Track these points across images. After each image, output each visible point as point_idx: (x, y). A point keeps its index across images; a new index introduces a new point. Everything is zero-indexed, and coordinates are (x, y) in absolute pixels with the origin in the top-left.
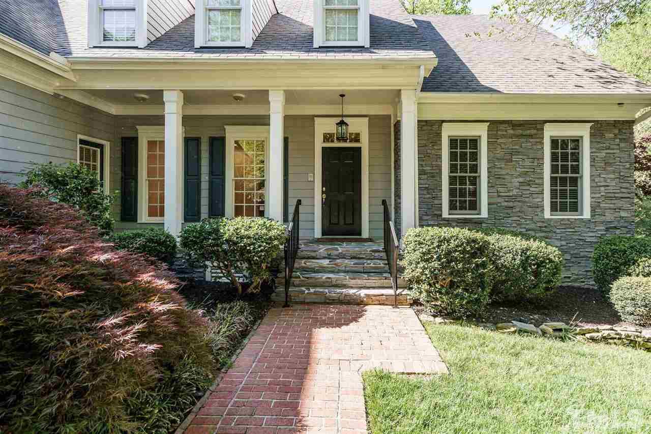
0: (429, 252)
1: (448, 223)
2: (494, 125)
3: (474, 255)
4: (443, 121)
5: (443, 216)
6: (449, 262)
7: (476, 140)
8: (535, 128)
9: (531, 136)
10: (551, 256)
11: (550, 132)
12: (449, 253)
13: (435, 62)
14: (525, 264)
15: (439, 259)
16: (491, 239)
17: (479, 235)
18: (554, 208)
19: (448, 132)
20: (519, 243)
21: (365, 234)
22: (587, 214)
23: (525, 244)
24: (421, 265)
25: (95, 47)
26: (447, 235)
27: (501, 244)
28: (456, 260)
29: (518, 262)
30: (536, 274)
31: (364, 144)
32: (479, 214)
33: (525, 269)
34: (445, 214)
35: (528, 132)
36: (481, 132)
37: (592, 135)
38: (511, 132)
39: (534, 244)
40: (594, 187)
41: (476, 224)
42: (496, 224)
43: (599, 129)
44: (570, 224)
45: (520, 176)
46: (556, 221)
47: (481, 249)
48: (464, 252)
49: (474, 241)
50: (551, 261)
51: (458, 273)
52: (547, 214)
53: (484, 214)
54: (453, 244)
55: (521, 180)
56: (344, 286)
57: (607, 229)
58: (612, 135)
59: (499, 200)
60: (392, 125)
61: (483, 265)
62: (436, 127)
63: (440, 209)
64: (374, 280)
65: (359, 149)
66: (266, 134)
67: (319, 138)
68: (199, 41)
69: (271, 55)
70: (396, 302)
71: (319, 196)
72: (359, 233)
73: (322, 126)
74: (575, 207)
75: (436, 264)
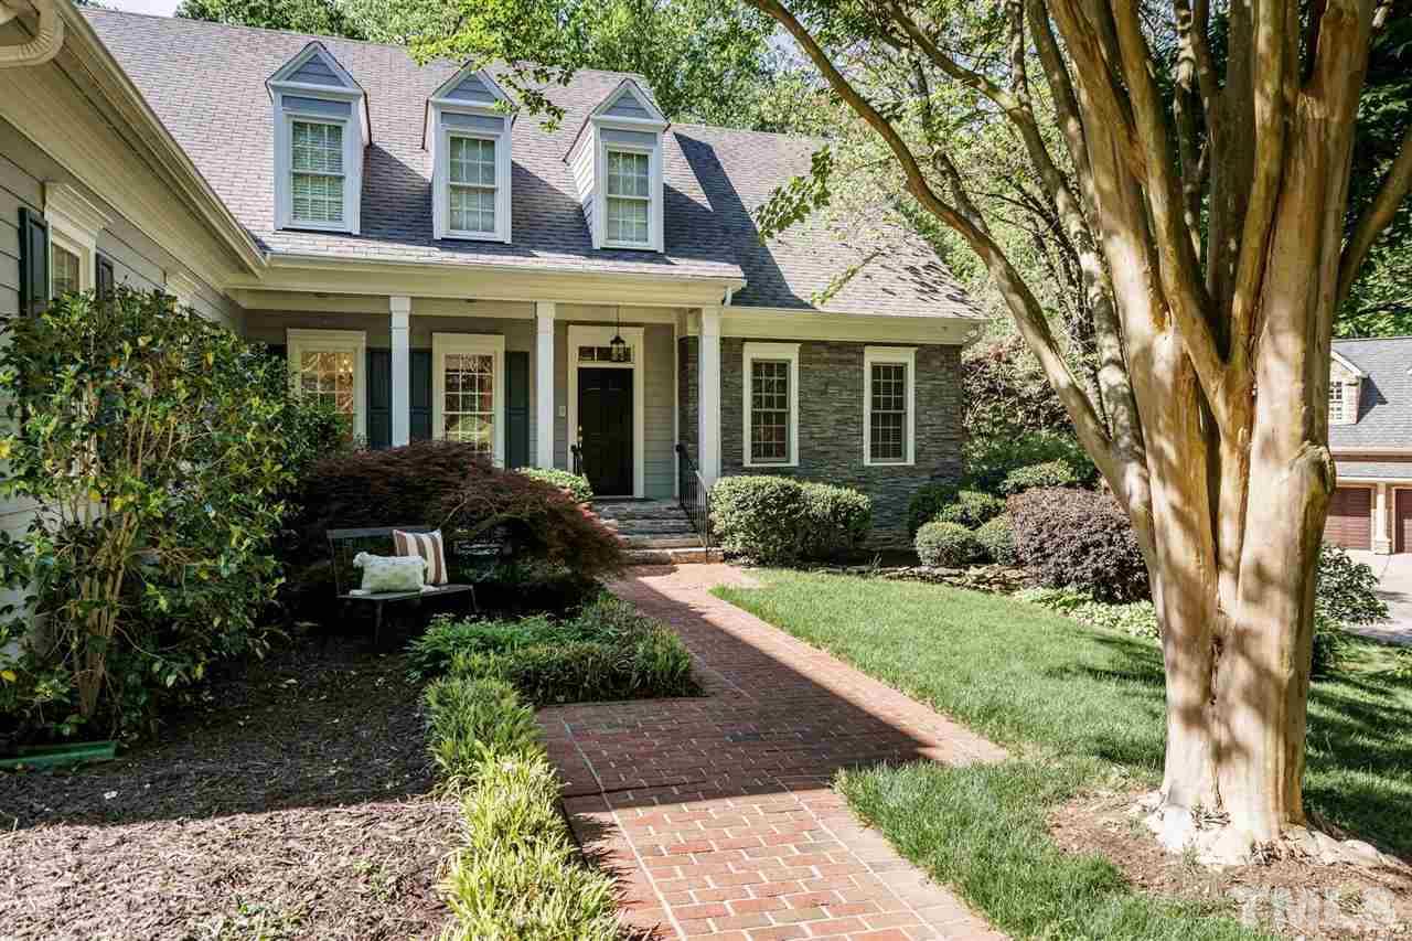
0: (744, 500)
1: (751, 472)
2: (807, 346)
3: (788, 502)
4: (745, 340)
5: (745, 465)
6: (764, 509)
7: (785, 365)
8: (855, 352)
9: (850, 362)
10: (861, 504)
11: (872, 357)
12: (763, 501)
13: (744, 283)
14: (835, 512)
15: (755, 506)
16: (805, 486)
17: (792, 482)
18: (874, 455)
19: (751, 353)
20: (831, 491)
21: (639, 492)
22: (911, 461)
23: (835, 492)
24: (737, 513)
25: (284, 229)
26: (762, 483)
27: (813, 493)
28: (770, 506)
29: (828, 510)
30: (846, 522)
31: (638, 365)
32: (788, 462)
33: (836, 518)
34: (747, 463)
35: (845, 357)
36: (791, 354)
37: (918, 362)
38: (826, 355)
39: (845, 492)
40: (919, 426)
41: (785, 473)
42: (808, 472)
43: (925, 354)
44: (892, 472)
45: (835, 412)
46: (876, 469)
47: (795, 496)
48: (777, 498)
49: (788, 488)
50: (860, 509)
51: (773, 519)
52: (867, 461)
53: (794, 462)
54: (767, 490)
55: (837, 416)
56: (645, 547)
57: (932, 478)
58: (938, 364)
59: (812, 443)
60: (676, 339)
61: (796, 511)
62: (735, 346)
63: (741, 456)
64: (678, 539)
65: (630, 371)
66: (496, 346)
67: (573, 354)
68: (440, 230)
69: (546, 260)
70: (708, 559)
71: (573, 439)
72: (630, 490)
73: (579, 338)
74: (898, 452)
75: (752, 512)
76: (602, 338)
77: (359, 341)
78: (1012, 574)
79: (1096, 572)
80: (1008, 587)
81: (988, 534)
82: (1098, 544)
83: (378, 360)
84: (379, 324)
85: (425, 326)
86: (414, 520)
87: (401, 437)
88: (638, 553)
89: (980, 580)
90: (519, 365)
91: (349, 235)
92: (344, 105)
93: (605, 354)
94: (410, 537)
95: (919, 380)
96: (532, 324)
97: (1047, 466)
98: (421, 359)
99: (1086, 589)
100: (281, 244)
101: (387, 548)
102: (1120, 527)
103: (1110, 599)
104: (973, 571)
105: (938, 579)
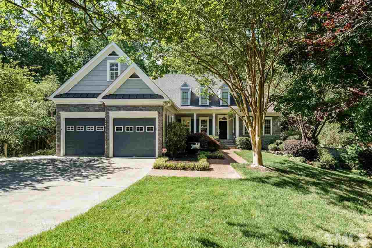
0: (241, 140)
1: (245, 136)
12: (243, 140)
18: (265, 133)
21: (228, 139)
22: (271, 135)
25: (181, 106)
34: (244, 135)
37: (273, 119)
40: (273, 129)
44: (268, 136)
51: (244, 143)
52: (264, 135)
57: (274, 137)
64: (231, 145)
65: (227, 121)
66: (207, 118)
67: (218, 119)
68: (200, 104)
69: (214, 108)
70: (235, 148)
71: (218, 131)
72: (227, 138)
73: (219, 117)
74: (269, 133)
75: (241, 142)
76: (222, 117)
77: (190, 118)
78: (283, 152)
79: (293, 152)
80: (282, 154)
81: (280, 146)
82: (293, 148)
83: (192, 121)
84: (192, 115)
85: (198, 116)
86: (197, 142)
87: (195, 132)
88: (226, 147)
89: (277, 153)
90: (211, 121)
91: (189, 106)
92: (188, 89)
93: (223, 119)
94: (196, 143)
95: (273, 122)
96: (212, 115)
97: (294, 136)
98: (198, 120)
99: (292, 155)
100: (181, 108)
101: (194, 144)
102: (297, 146)
103: (296, 156)
104: (277, 152)
105: (270, 153)
